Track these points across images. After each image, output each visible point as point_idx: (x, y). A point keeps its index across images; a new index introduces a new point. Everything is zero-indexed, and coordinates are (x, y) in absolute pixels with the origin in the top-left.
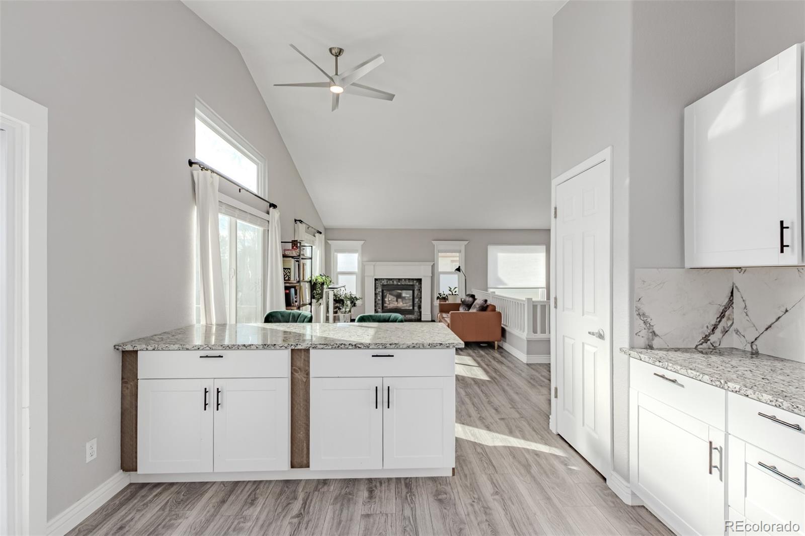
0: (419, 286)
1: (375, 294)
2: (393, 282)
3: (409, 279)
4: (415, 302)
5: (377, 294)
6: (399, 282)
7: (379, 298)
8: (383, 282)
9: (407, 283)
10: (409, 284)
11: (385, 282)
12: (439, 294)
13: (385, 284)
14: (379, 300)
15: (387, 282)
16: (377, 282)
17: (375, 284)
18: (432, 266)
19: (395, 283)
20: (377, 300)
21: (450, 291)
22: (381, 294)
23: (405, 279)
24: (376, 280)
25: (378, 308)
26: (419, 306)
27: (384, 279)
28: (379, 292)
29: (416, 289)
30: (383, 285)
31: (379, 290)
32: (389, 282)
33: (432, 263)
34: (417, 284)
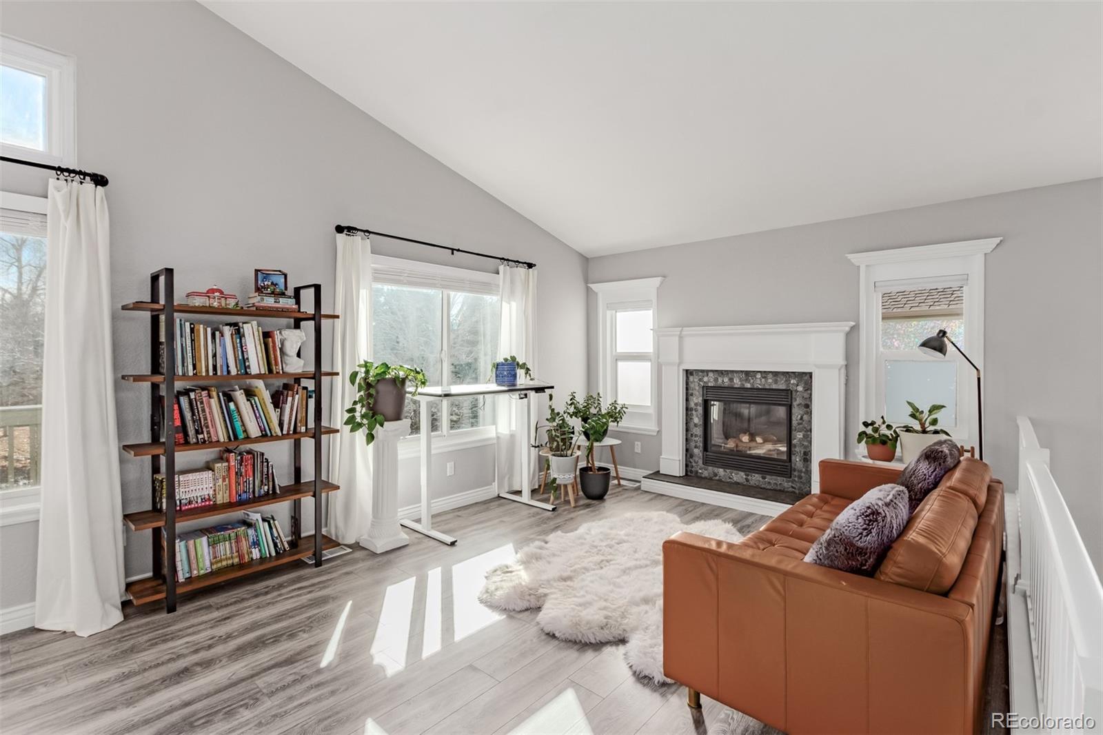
0: (806, 395)
1: (688, 409)
2: (731, 380)
3: (776, 374)
4: (794, 442)
5: (692, 409)
6: (747, 381)
7: (696, 420)
8: (706, 379)
9: (770, 383)
10: (774, 387)
11: (710, 380)
12: (866, 424)
13: (710, 385)
14: (696, 425)
15: (716, 380)
16: (691, 378)
17: (687, 384)
18: (848, 334)
19: (737, 382)
20: (691, 425)
21: (913, 416)
22: (700, 409)
23: (765, 374)
24: (688, 373)
25: (693, 444)
26: (805, 453)
27: (708, 371)
28: (696, 404)
29: (795, 404)
30: (706, 388)
31: (697, 399)
32: (720, 380)
33: (846, 325)
34: (800, 388)
